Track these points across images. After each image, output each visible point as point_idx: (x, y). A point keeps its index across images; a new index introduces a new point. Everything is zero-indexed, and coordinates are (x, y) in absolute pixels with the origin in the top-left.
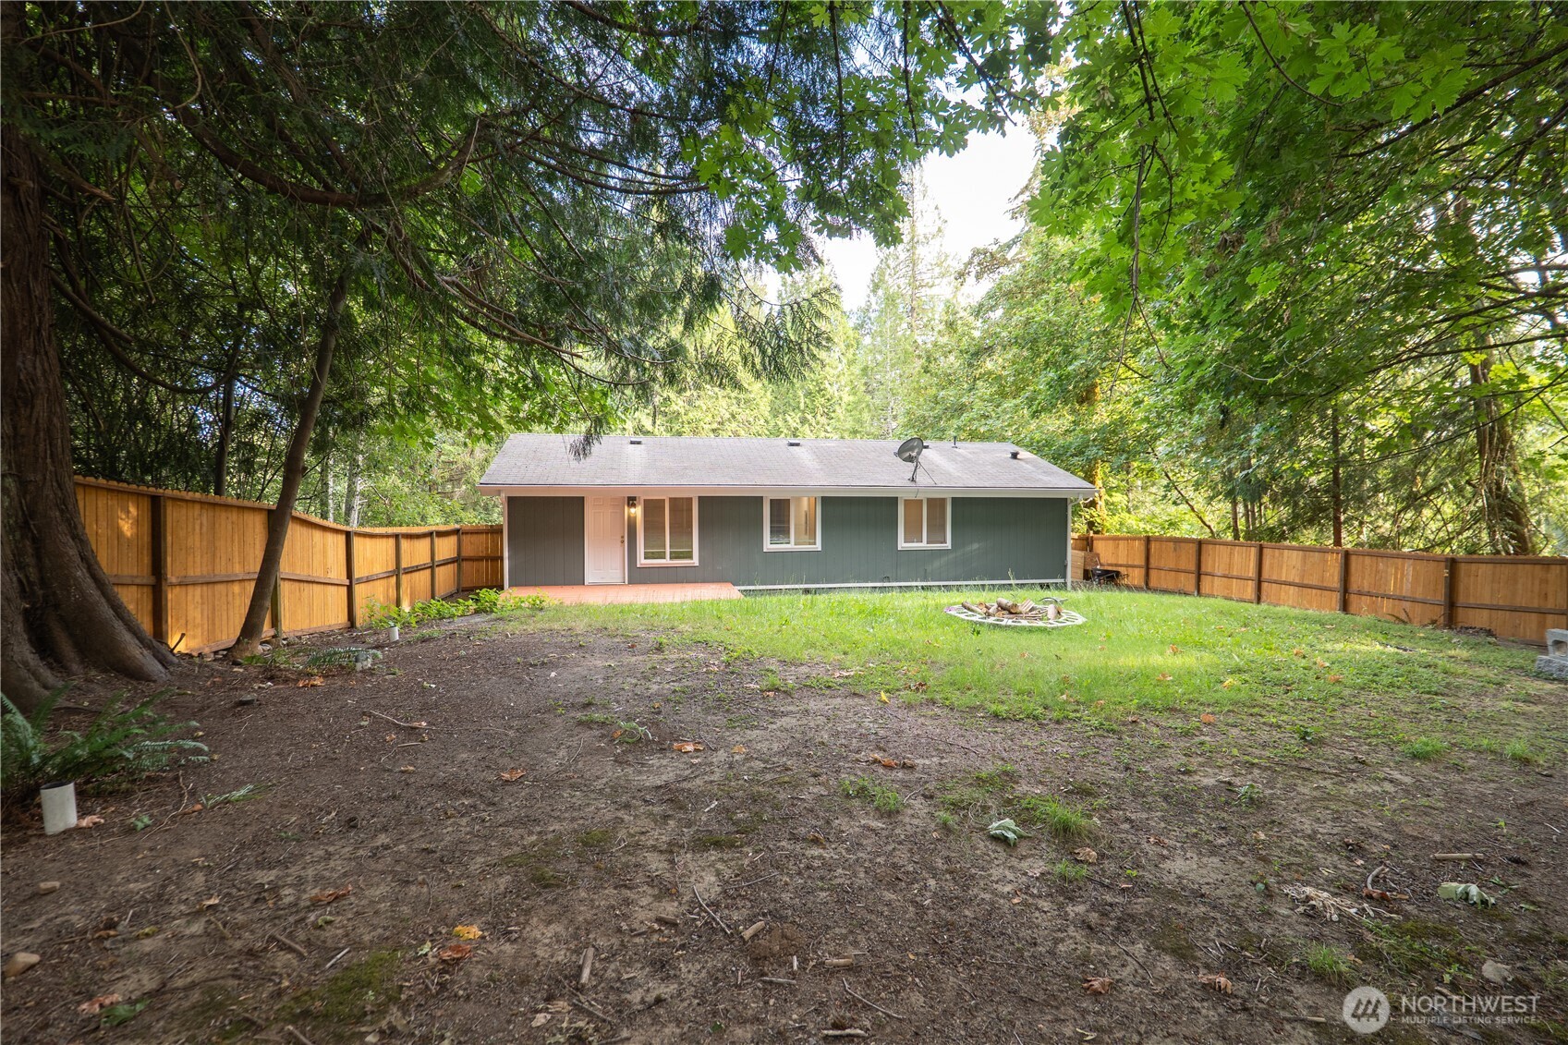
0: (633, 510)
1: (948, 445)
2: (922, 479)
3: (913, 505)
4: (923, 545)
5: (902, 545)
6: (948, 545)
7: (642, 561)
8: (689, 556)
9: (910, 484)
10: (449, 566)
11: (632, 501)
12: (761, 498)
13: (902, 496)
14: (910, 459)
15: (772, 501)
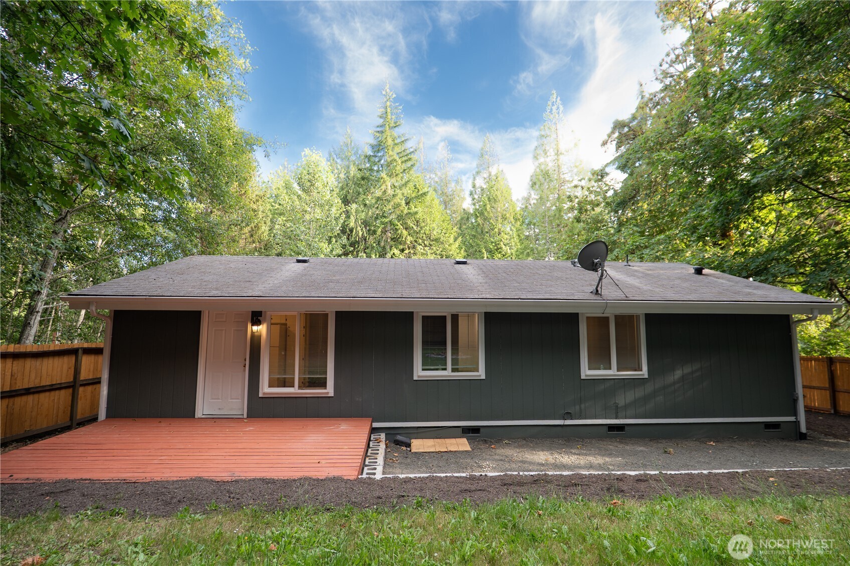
0: (255, 328)
1: (621, 263)
2: (609, 293)
3: (600, 323)
4: (613, 372)
5: (586, 372)
6: (644, 372)
7: (265, 389)
8: (323, 384)
9: (593, 297)
10: (63, 392)
11: (256, 318)
12: (411, 314)
13: (585, 312)
14: (593, 267)
15: (425, 318)
